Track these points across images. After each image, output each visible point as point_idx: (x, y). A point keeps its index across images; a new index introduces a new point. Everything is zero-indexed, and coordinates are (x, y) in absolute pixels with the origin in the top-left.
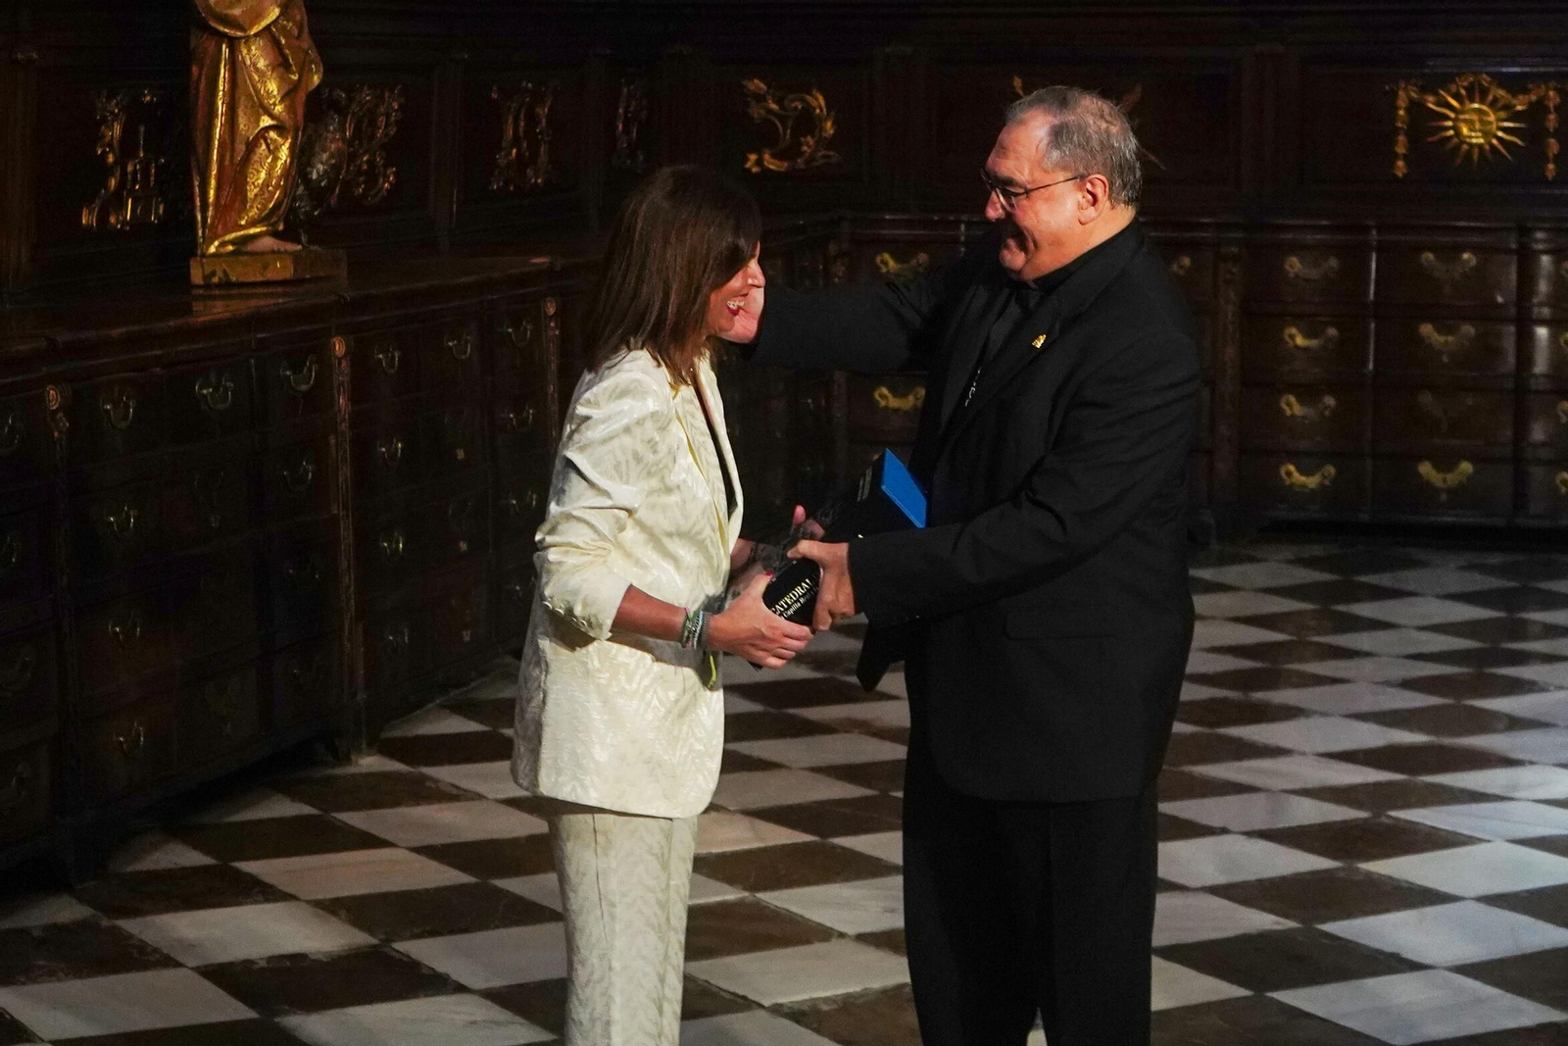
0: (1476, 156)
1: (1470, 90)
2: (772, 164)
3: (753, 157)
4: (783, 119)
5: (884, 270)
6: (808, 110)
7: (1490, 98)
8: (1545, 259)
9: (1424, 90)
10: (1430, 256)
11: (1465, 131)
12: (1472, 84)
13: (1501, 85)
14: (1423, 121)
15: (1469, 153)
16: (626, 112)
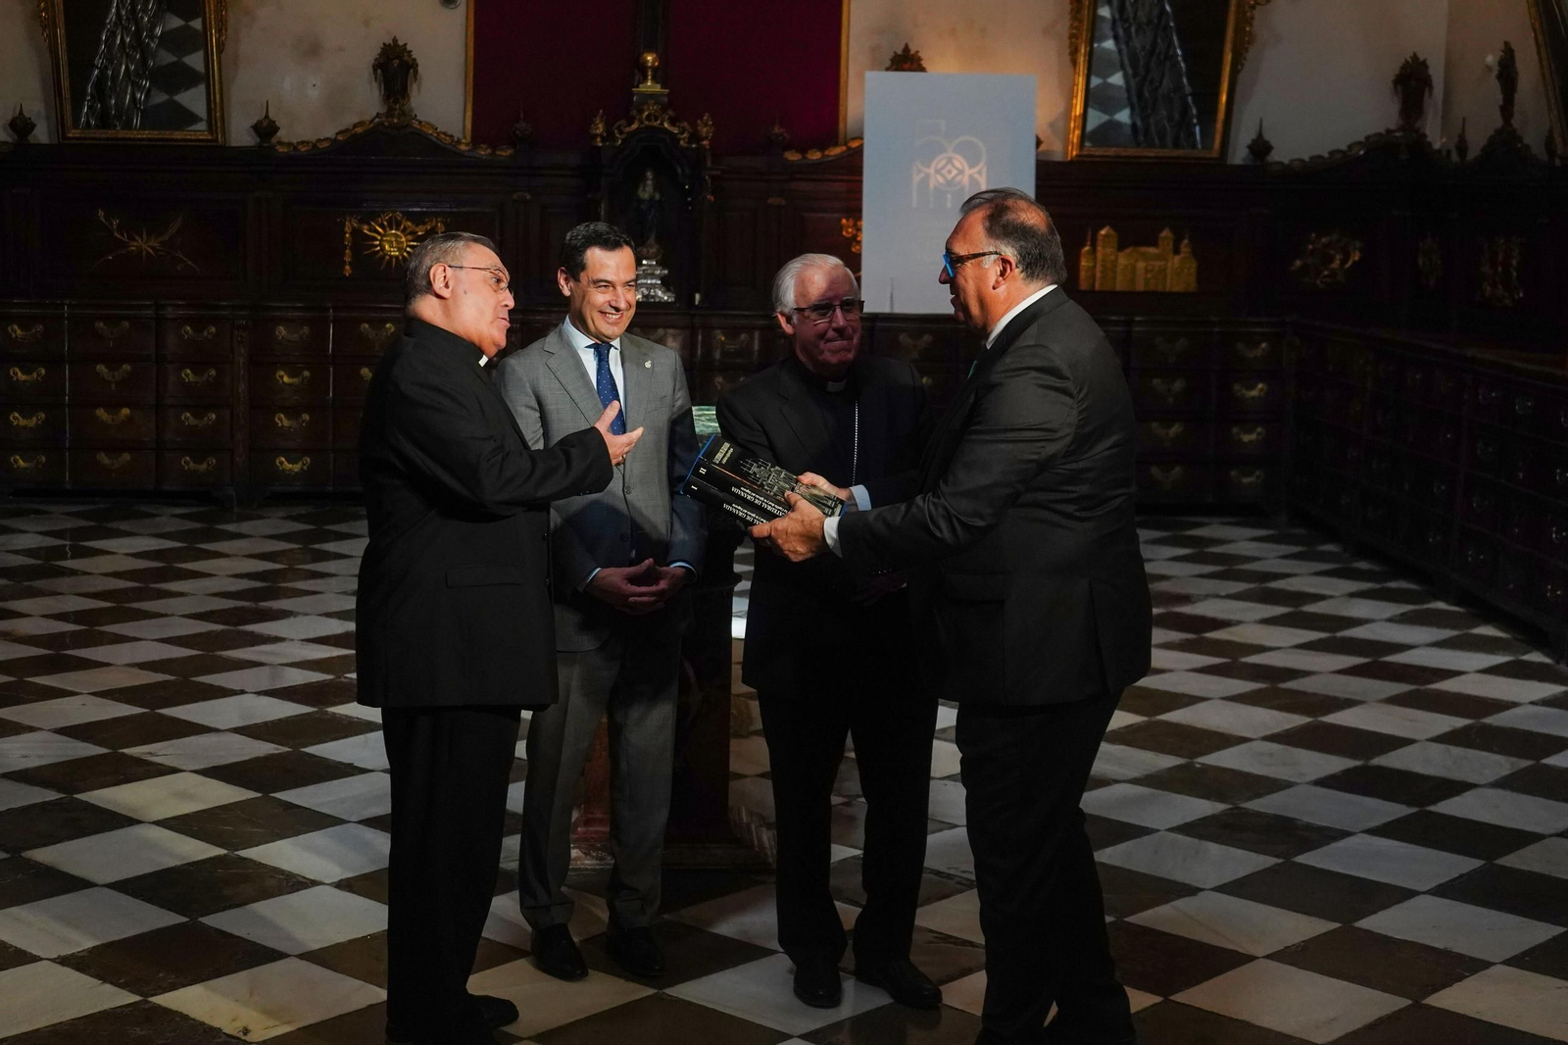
0: (394, 263)
1: (390, 221)
7: (402, 227)
9: (362, 221)
10: (367, 326)
11: (387, 247)
12: (391, 218)
13: (408, 220)
14: (361, 241)
15: (390, 262)
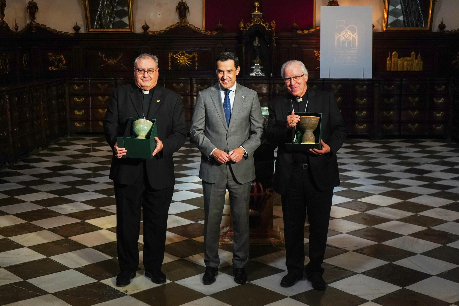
0: (183, 66)
1: (182, 54)
2: (54, 69)
3: (50, 68)
4: (56, 60)
5: (75, 88)
6: (60, 58)
7: (185, 55)
8: (195, 84)
9: (174, 54)
10: (175, 84)
11: (181, 61)
13: (187, 53)
14: (174, 60)
16: (25, 59)
